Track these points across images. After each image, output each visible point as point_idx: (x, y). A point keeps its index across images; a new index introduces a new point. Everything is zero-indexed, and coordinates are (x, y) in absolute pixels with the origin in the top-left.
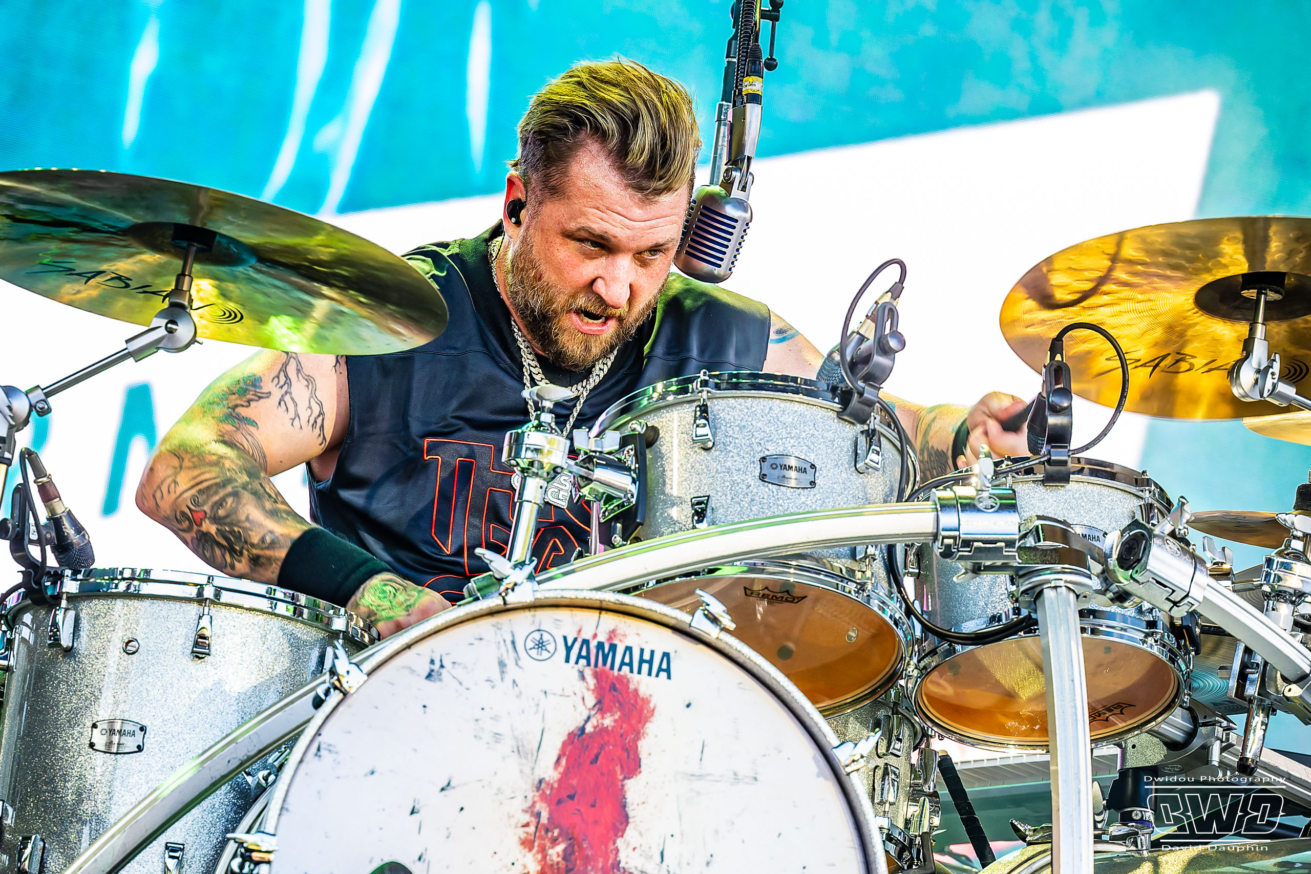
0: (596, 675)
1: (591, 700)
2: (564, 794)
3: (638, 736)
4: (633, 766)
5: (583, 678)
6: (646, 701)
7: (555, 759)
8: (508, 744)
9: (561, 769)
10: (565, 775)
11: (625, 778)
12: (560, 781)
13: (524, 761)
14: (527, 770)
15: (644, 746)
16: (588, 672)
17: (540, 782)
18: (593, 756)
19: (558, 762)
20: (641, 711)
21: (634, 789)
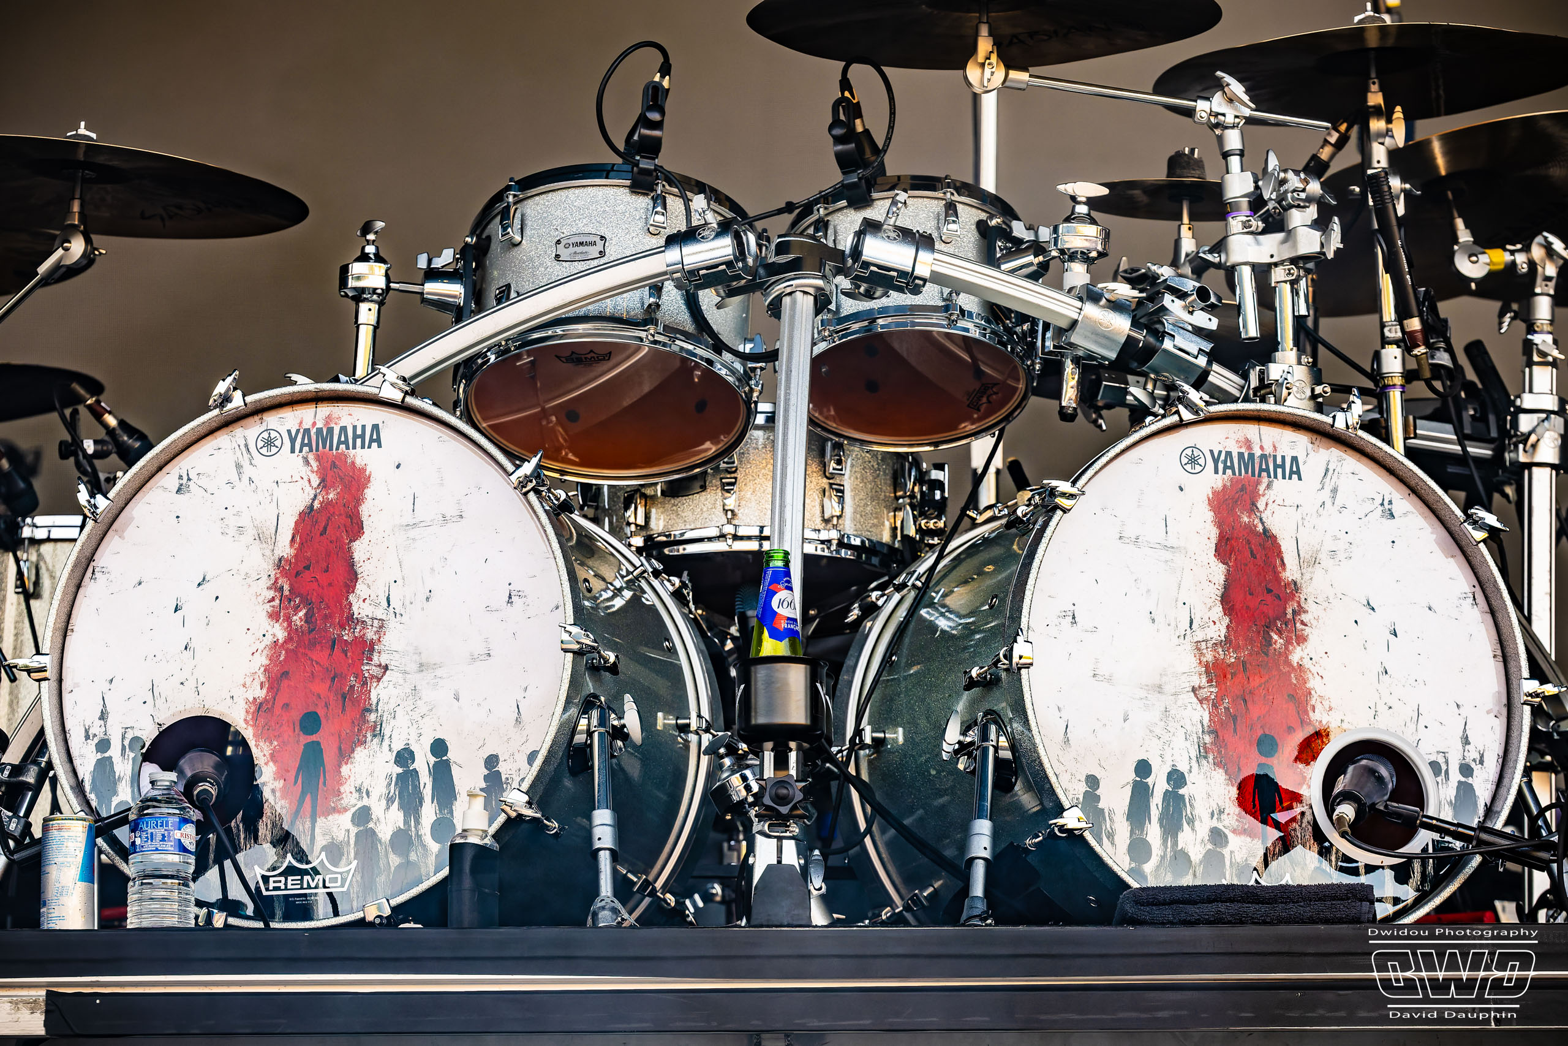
0: (318, 459)
1: (316, 481)
2: (301, 566)
3: (358, 500)
4: (356, 528)
5: (307, 462)
6: (363, 470)
7: (290, 538)
8: (251, 532)
9: (296, 546)
10: (300, 551)
11: (351, 541)
12: (296, 556)
13: (265, 545)
14: (268, 553)
15: (365, 510)
16: (311, 457)
17: (280, 560)
18: (321, 529)
19: (293, 540)
20: (359, 480)
21: (360, 550)
